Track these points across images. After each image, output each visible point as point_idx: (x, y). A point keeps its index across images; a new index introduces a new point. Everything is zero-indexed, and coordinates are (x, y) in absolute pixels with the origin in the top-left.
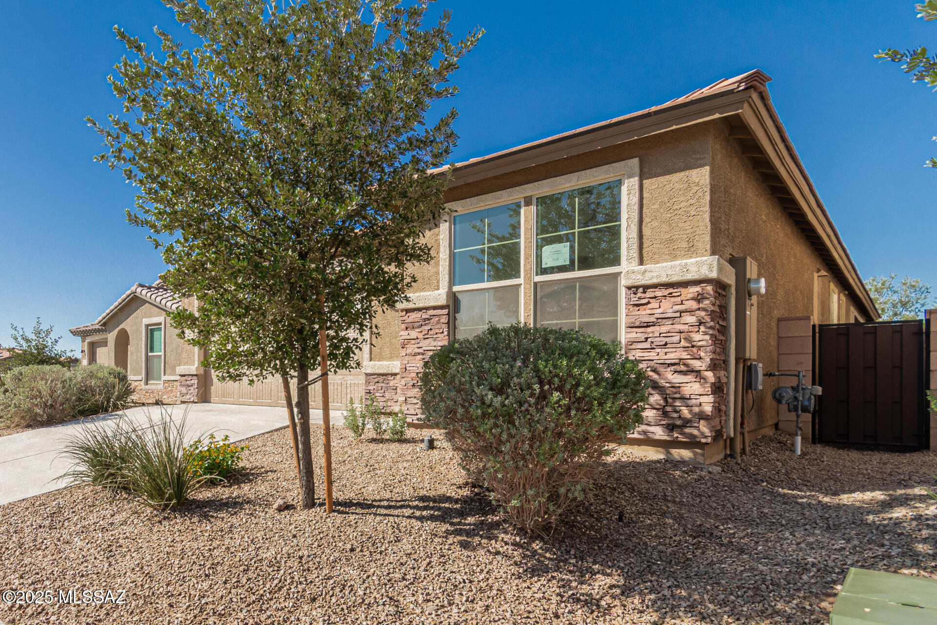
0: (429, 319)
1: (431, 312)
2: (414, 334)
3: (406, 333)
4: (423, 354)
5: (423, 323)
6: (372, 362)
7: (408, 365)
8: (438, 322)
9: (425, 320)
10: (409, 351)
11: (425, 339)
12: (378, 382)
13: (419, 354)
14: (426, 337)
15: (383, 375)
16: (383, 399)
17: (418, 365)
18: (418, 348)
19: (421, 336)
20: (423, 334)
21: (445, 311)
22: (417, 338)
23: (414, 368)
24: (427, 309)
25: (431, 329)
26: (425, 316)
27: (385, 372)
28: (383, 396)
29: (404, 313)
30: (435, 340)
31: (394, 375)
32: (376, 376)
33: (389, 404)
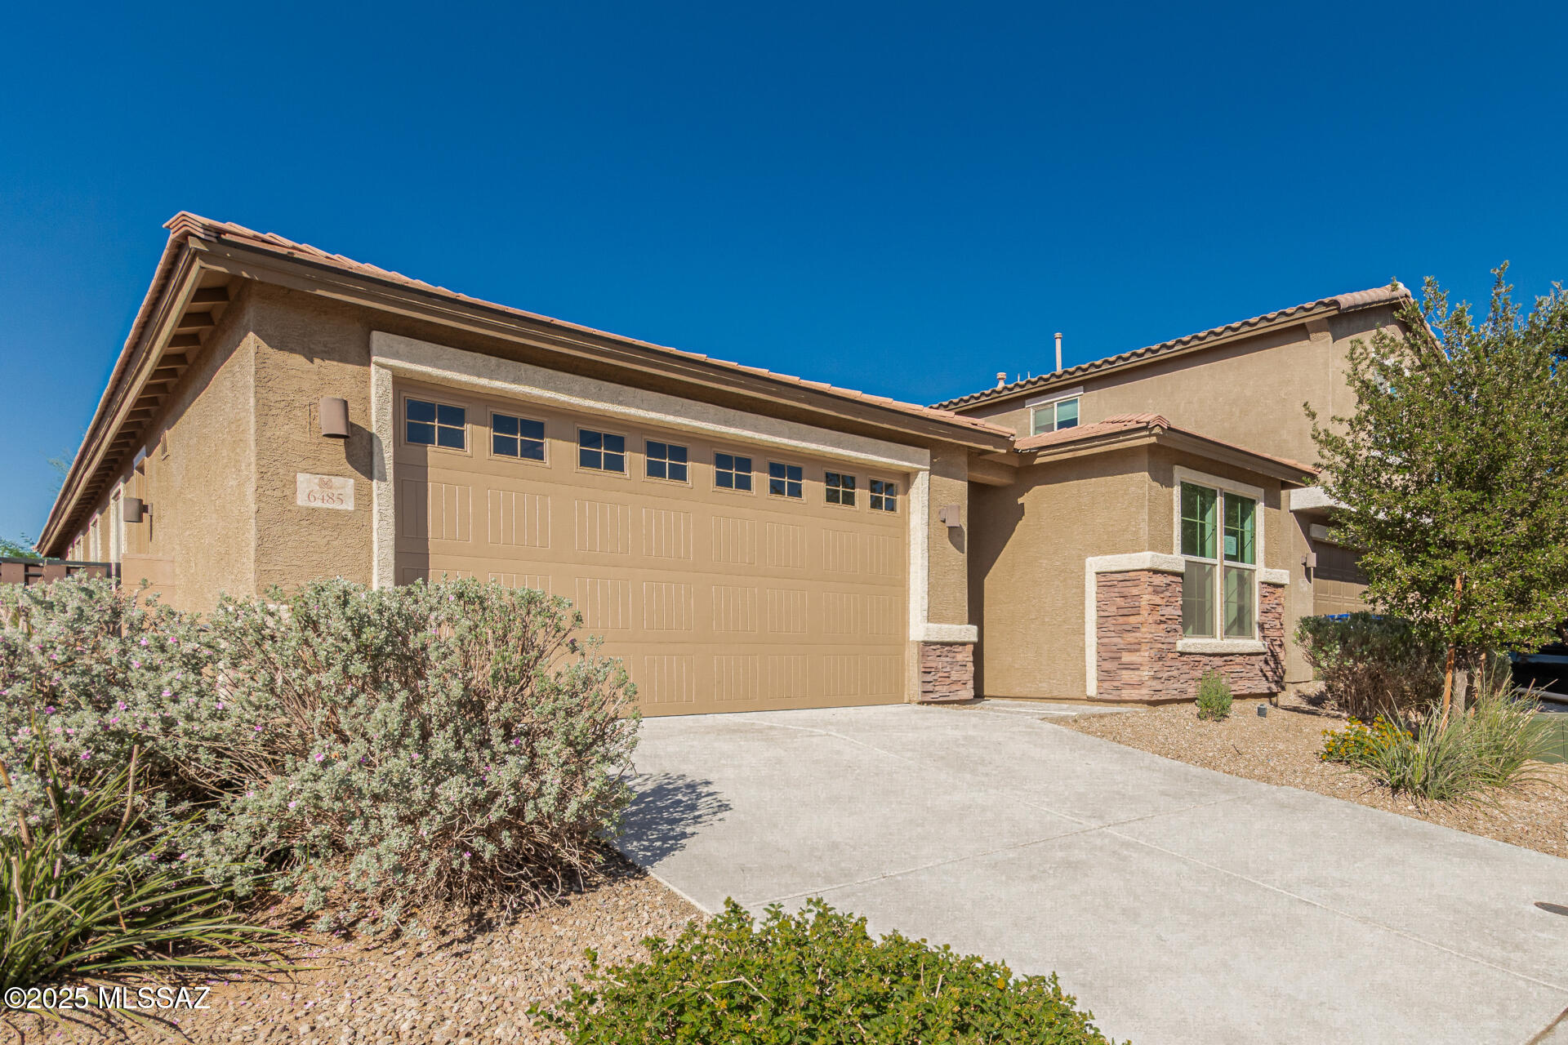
0: (1169, 585)
1: (1170, 578)
6: (931, 625)
8: (1175, 589)
10: (1155, 618)
11: (1166, 606)
12: (940, 656)
15: (947, 644)
18: (1161, 615)
21: (1180, 579)
25: (1171, 597)
26: (1166, 581)
27: (952, 639)
28: (948, 677)
29: (1152, 573)
31: (964, 644)
32: (938, 646)
33: (955, 687)
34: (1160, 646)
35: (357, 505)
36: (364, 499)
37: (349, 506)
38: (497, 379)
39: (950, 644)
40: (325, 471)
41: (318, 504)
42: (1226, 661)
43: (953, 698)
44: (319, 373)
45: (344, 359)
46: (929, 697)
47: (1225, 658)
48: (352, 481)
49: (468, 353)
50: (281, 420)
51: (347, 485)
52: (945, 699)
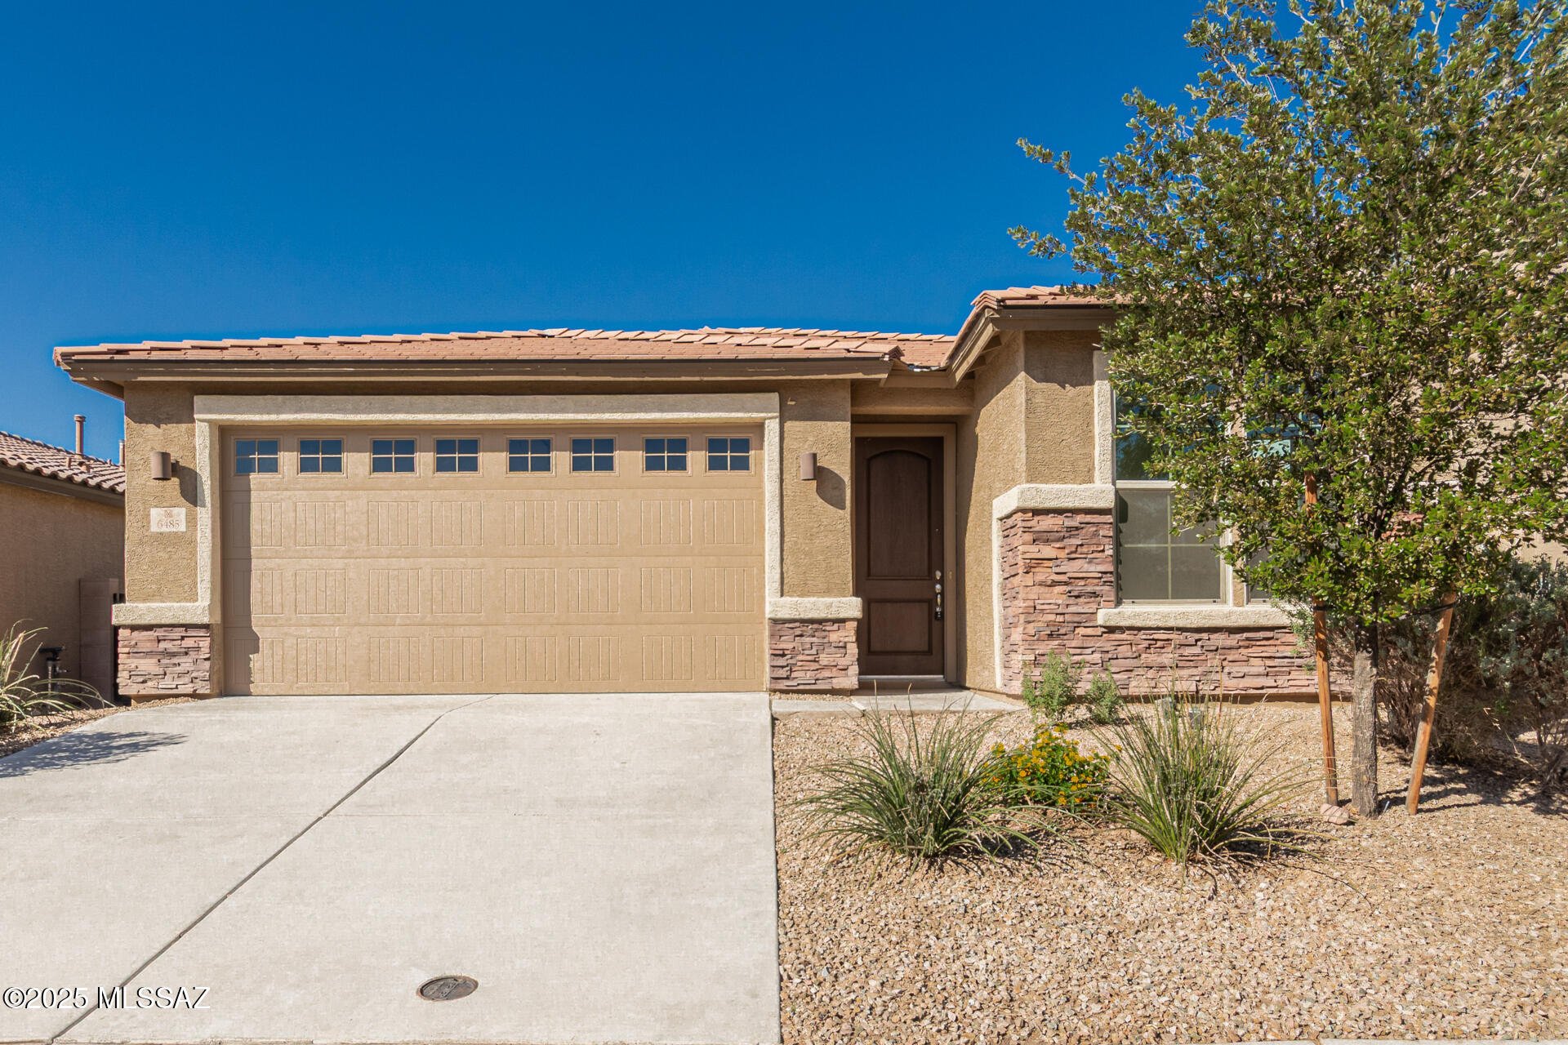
0: (1077, 529)
1: (1080, 518)
2: (1048, 551)
3: (1034, 548)
4: (1066, 584)
5: (1067, 535)
6: (786, 599)
7: (1037, 602)
8: (1095, 534)
9: (1070, 529)
10: (1040, 577)
11: (1070, 559)
12: (801, 636)
13: (1059, 583)
14: (1073, 556)
15: (812, 621)
16: (815, 666)
17: (1060, 602)
18: (1057, 573)
19: (1062, 554)
20: (1067, 551)
21: (1109, 519)
22: (1057, 559)
23: (1052, 607)
24: (1075, 511)
25: (1082, 545)
26: (1069, 523)
27: (822, 615)
28: (815, 661)
29: (1031, 514)
30: (1090, 562)
31: (843, 621)
32: (797, 624)
33: (826, 674)
34: (1052, 617)
35: (187, 527)
36: (192, 521)
37: (182, 528)
38: (283, 413)
39: (820, 622)
40: (168, 505)
41: (164, 529)
42: (1248, 639)
43: (821, 686)
44: (164, 434)
45: (179, 422)
46: (783, 685)
47: (1245, 635)
48: (184, 509)
49: (261, 397)
50: (141, 472)
51: (181, 512)
52: (808, 687)
